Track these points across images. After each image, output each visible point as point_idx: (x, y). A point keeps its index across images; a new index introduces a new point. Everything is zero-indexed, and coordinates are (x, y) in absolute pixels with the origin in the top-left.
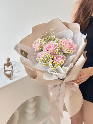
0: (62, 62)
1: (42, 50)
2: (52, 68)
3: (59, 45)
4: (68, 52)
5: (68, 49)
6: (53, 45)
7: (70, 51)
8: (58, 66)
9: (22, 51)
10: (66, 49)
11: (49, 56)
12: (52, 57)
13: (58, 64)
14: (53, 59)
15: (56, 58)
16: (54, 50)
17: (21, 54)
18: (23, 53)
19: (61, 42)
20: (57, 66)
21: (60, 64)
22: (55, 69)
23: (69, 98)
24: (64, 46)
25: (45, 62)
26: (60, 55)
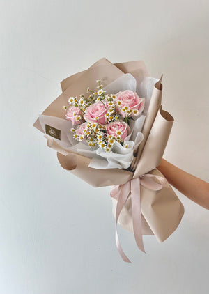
0: (119, 133)
1: (84, 121)
2: (103, 146)
3: (111, 104)
4: (129, 112)
5: (127, 108)
6: (100, 106)
7: (131, 111)
8: (115, 141)
9: (48, 128)
10: (124, 108)
11: (94, 126)
12: (102, 129)
13: (114, 138)
14: (104, 131)
15: (110, 128)
16: (103, 115)
17: (48, 133)
18: (51, 132)
19: (114, 97)
20: (112, 141)
21: (118, 138)
22: (110, 149)
23: (150, 206)
24: (119, 103)
25: (92, 140)
26: (117, 123)
